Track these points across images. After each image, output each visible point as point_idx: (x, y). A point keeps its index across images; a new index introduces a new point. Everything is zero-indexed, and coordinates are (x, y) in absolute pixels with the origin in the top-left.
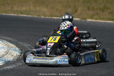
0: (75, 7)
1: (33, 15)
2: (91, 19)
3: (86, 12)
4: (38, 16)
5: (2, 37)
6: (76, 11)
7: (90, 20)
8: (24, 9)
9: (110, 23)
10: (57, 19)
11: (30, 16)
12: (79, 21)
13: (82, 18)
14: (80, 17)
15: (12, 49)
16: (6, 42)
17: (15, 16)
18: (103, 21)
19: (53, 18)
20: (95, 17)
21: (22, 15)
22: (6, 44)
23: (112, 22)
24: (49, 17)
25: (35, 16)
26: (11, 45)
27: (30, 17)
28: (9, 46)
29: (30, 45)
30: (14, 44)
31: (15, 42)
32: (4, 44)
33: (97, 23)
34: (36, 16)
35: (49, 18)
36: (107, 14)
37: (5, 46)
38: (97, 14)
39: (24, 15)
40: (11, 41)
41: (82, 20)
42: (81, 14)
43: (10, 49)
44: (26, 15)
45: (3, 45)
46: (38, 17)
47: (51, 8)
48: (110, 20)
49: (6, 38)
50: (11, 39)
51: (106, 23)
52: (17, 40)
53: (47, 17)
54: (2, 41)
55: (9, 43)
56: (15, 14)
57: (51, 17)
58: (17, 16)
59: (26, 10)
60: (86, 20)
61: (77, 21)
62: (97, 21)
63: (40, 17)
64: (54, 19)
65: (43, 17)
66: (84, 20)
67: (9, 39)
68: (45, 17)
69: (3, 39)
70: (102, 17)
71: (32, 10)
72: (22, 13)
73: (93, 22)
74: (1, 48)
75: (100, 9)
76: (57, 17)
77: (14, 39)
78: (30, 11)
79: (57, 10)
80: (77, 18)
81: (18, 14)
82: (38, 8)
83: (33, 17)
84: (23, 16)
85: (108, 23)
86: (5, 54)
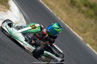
0: (86, 29)
1: (54, 12)
2: (90, 45)
3: (90, 38)
4: (57, 15)
5: (22, 11)
6: (85, 33)
8: (51, 3)
11: (51, 11)
12: (81, 41)
15: (22, 23)
16: (22, 16)
17: (42, 3)
19: (66, 25)
20: (94, 47)
21: (47, 6)
22: (21, 17)
24: (64, 22)
25: (55, 13)
26: (24, 20)
28: (22, 19)
30: (26, 21)
31: (28, 20)
32: (20, 16)
33: (92, 51)
34: (55, 15)
35: (62, 22)
37: (19, 18)
39: (48, 8)
40: (26, 17)
41: (84, 42)
42: (86, 37)
43: (21, 22)
44: (50, 8)
45: (18, 15)
47: (70, 17)
49: (24, 13)
50: (27, 16)
52: (30, 20)
53: (62, 21)
54: (20, 13)
55: (23, 18)
56: (43, 2)
58: (43, 4)
59: (52, 5)
62: (93, 50)
63: (57, 17)
65: (59, 19)
66: (84, 43)
67: (25, 15)
68: (61, 20)
69: (21, 12)
71: (56, 8)
72: (47, 5)
73: (90, 48)
74: (16, 17)
76: (69, 26)
77: (29, 18)
78: (54, 8)
79: (72, 21)
81: (44, 3)
82: (60, 10)
83: (52, 13)
84: (46, 8)
86: (15, 23)
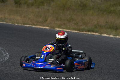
7: (58, 29)
9: (75, 32)
10: (29, 27)
13: (51, 27)
14: (50, 26)
18: (69, 31)
23: (77, 31)
27: (5, 24)
29: (3, 49)
36: (73, 25)
38: (65, 24)
46: (12, 24)
48: (75, 30)
51: (71, 32)
57: (24, 24)
60: (54, 28)
61: (47, 29)
64: (26, 26)
70: (69, 27)
75: (67, 20)
80: (47, 27)
85: (73, 32)
